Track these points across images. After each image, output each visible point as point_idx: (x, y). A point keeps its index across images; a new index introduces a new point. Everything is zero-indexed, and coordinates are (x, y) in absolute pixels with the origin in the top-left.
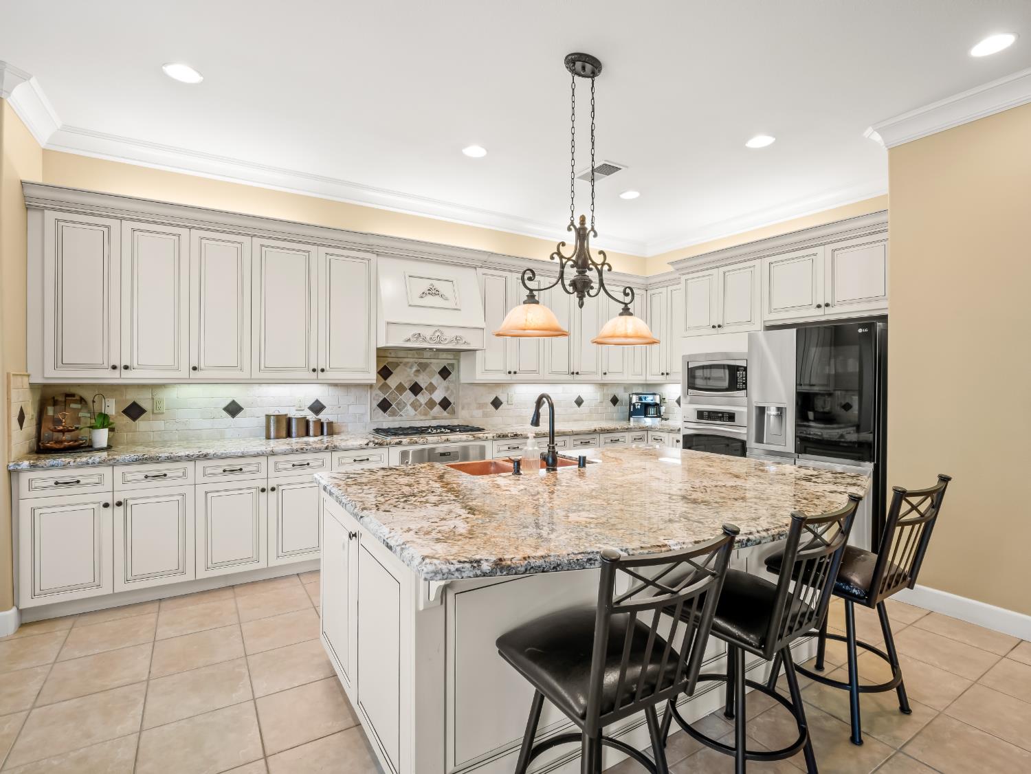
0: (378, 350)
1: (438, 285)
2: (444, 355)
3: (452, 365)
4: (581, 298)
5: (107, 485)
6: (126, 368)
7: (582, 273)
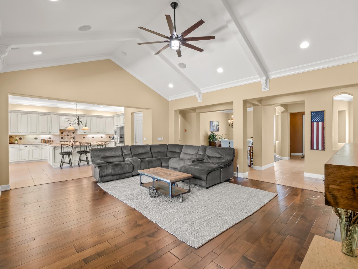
0: (60, 130)
1: (70, 120)
2: (73, 130)
3: (75, 132)
4: (78, 125)
5: (19, 148)
6: (20, 133)
7: (78, 122)
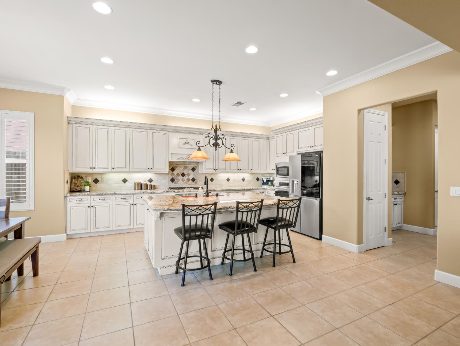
0: (169, 162)
1: (189, 141)
2: (193, 164)
3: (196, 167)
4: (216, 148)
5: (89, 201)
6: (94, 168)
7: (216, 141)
